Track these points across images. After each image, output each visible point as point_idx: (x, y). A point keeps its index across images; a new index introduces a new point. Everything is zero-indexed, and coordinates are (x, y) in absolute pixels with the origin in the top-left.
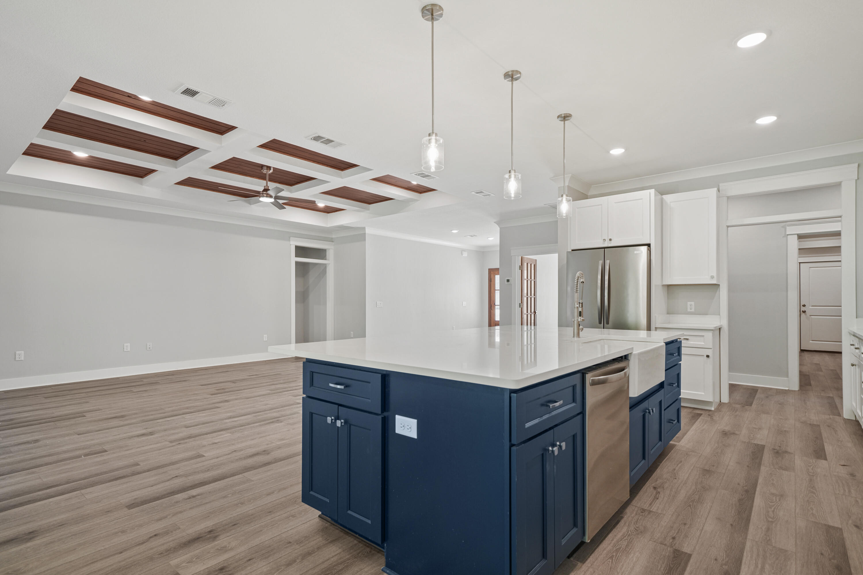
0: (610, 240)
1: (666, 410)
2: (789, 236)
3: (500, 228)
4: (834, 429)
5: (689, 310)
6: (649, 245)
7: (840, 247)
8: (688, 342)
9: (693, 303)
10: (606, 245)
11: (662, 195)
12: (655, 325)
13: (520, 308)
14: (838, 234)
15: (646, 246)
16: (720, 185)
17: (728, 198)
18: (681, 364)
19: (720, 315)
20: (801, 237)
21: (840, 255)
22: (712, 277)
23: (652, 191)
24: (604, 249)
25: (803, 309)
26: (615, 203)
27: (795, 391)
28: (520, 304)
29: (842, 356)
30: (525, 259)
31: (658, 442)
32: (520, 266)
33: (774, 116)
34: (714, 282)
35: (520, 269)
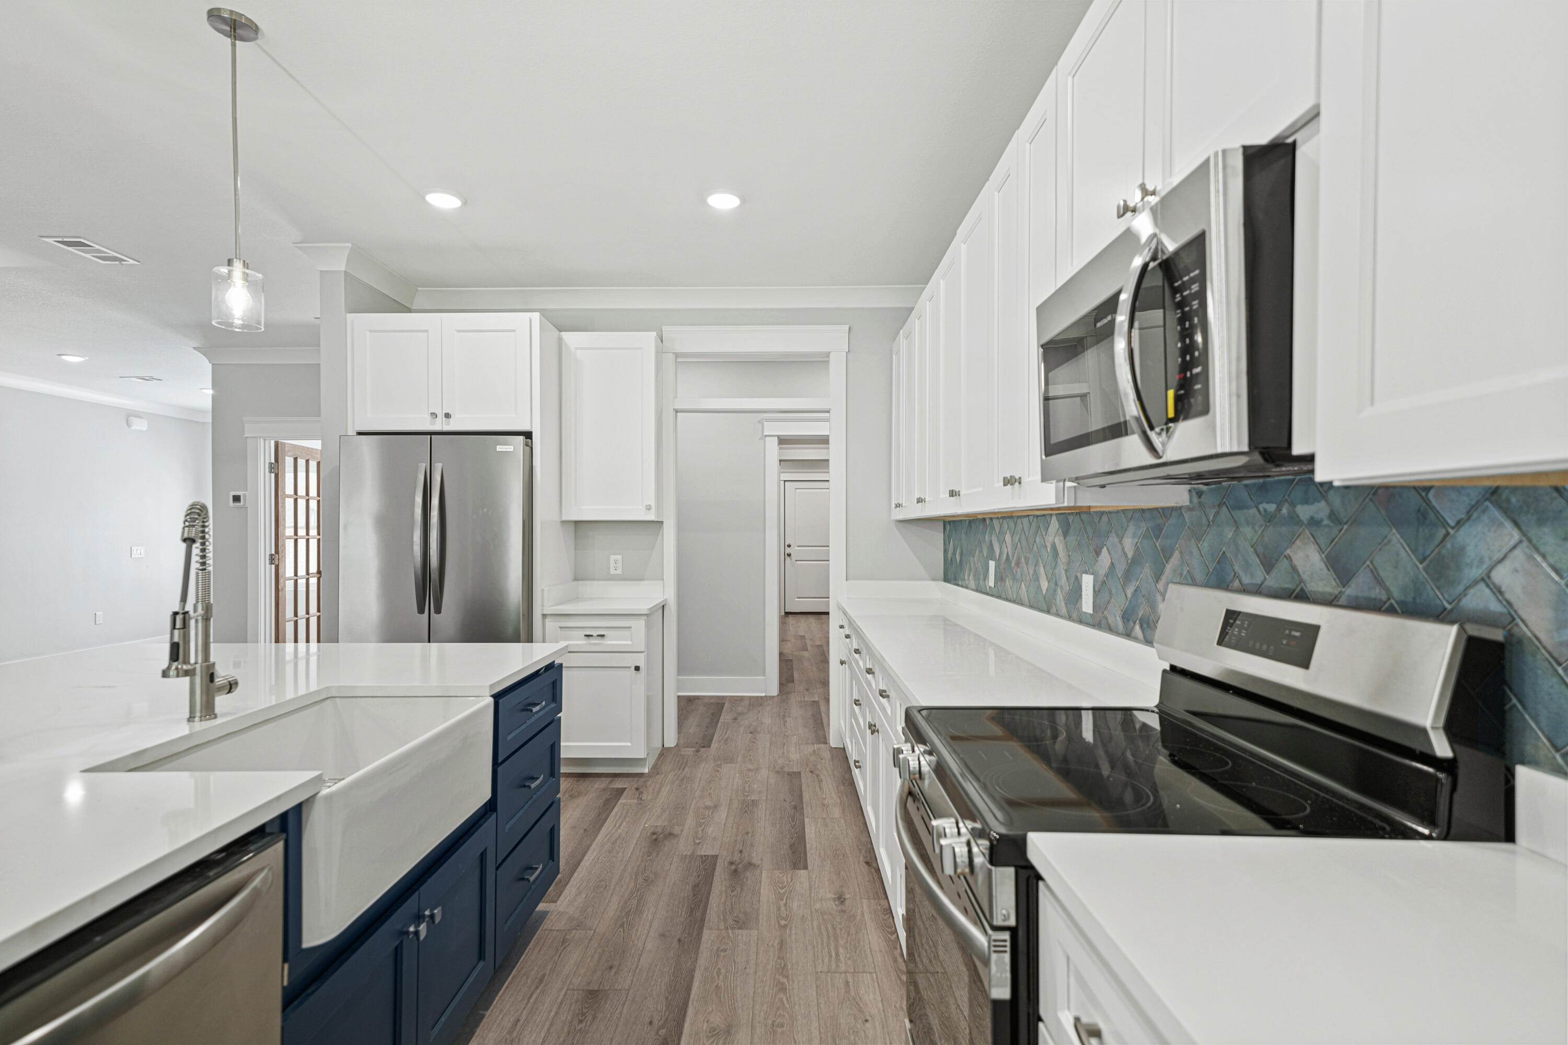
0: (447, 416)
1: (501, 869)
2: (767, 438)
3: (213, 364)
4: (818, 776)
5: (613, 572)
6: (528, 435)
7: (828, 460)
8: (605, 642)
9: (619, 557)
10: (437, 427)
11: (560, 331)
12: (542, 610)
13: (273, 566)
14: (824, 441)
15: (522, 437)
16: (663, 330)
17: (677, 355)
18: (560, 717)
19: (663, 580)
20: (783, 441)
21: (828, 472)
22: (649, 508)
23: (536, 316)
24: (429, 436)
25: (788, 550)
26: (458, 331)
27: (773, 697)
28: (271, 555)
29: (829, 618)
30: (287, 449)
31: (478, 963)
32: (271, 464)
33: (735, 195)
34: (651, 517)
35: (271, 472)
